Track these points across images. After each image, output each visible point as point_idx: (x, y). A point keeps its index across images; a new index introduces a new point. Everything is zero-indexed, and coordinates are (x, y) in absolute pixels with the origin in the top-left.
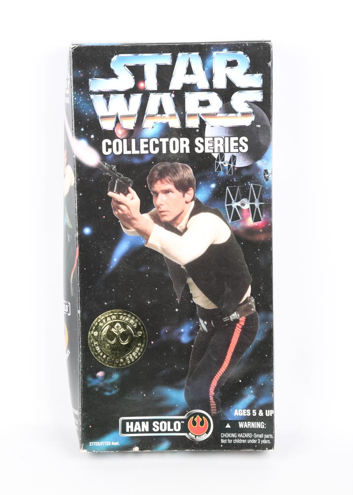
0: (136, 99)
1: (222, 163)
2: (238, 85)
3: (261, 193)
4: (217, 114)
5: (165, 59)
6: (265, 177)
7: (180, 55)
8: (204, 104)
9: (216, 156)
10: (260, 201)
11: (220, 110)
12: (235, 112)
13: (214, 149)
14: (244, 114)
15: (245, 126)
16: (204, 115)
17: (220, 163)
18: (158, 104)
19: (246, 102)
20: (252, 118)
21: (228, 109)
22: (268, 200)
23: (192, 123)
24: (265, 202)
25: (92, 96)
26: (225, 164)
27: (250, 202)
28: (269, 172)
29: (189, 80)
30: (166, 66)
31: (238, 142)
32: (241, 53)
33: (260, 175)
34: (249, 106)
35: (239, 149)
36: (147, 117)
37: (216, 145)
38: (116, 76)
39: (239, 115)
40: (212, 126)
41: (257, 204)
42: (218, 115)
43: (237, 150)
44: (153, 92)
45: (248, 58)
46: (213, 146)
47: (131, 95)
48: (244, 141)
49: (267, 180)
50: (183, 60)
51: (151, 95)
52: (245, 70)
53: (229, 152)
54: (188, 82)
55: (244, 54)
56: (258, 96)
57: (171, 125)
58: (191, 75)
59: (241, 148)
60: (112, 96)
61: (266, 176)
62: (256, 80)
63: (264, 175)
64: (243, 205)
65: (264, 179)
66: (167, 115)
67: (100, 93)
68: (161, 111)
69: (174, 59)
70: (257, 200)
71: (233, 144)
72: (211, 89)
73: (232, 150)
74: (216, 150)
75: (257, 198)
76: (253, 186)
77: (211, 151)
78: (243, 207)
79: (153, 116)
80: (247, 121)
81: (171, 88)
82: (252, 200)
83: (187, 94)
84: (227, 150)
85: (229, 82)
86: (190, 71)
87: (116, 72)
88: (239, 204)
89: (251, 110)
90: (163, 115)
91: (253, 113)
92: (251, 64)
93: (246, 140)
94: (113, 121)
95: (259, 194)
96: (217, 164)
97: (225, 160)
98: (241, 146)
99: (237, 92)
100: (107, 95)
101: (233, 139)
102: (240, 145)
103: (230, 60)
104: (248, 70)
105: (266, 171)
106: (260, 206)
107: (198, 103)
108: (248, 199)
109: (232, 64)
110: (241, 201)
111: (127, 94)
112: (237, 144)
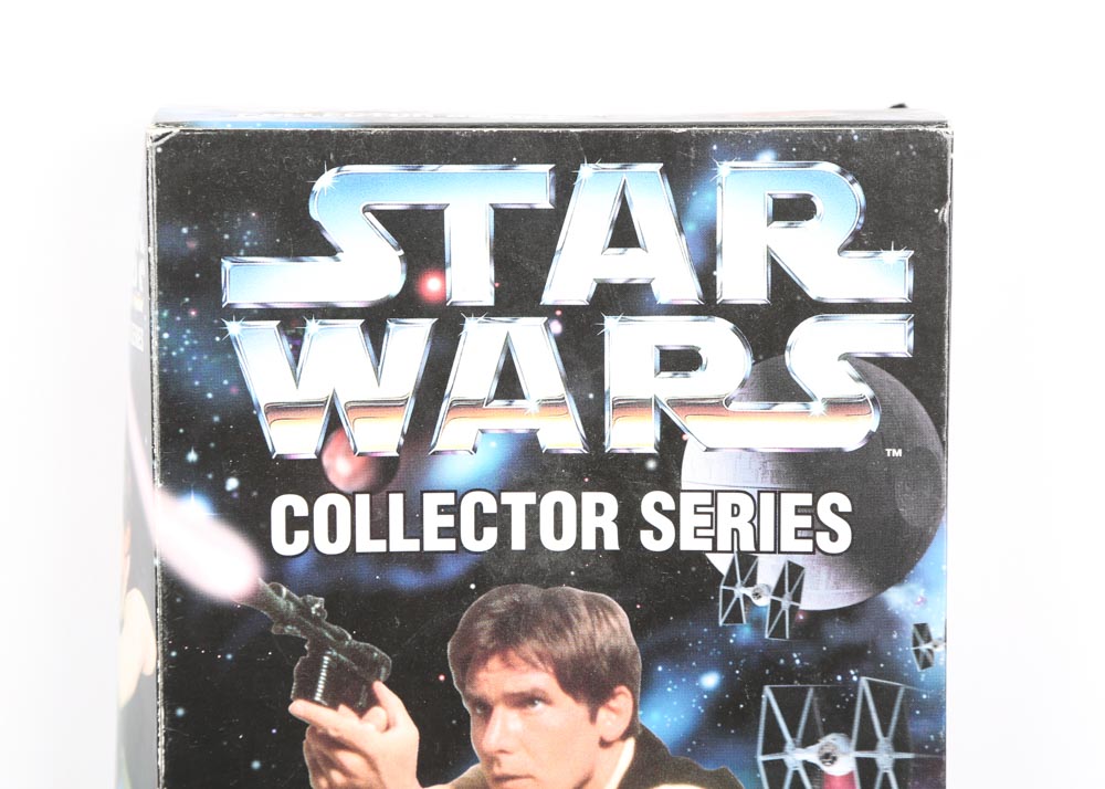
0: (410, 340)
1: (749, 592)
2: (813, 294)
3: (901, 714)
4: (728, 402)
5: (530, 186)
6: (917, 652)
7: (586, 171)
8: (681, 361)
9: (722, 563)
10: (899, 745)
11: (742, 385)
12: (802, 396)
13: (714, 539)
14: (836, 405)
15: (839, 451)
16: (678, 404)
17: (740, 591)
18: (495, 361)
19: (846, 357)
20: (871, 421)
21: (775, 385)
22: (929, 742)
23: (632, 435)
24: (919, 749)
25: (233, 328)
26: (757, 595)
27: (859, 748)
28: (936, 632)
29: (622, 267)
30: (531, 213)
31: (811, 510)
32: (830, 168)
33: (899, 642)
34: (856, 374)
35: (814, 538)
36: (451, 407)
37: (726, 522)
38: (330, 250)
39: (817, 407)
40: (708, 450)
41: (884, 758)
42: (734, 406)
43: (807, 545)
44: (478, 311)
45: (857, 188)
46: (714, 525)
47: (391, 325)
48: (834, 508)
49: (926, 664)
50: (597, 188)
51: (471, 324)
52: (843, 234)
53: (777, 550)
54: (618, 277)
55: (843, 173)
56: (896, 338)
57: (547, 442)
58: (631, 251)
59: (822, 538)
60: (312, 326)
61: (924, 647)
62: (890, 274)
63: (916, 643)
64: (829, 757)
65: (912, 660)
66: (530, 404)
67: (266, 313)
68: (508, 384)
69: (564, 187)
70: (884, 743)
71: (791, 521)
72: (709, 305)
73: (788, 542)
74: (724, 543)
75: (885, 734)
76: (872, 685)
77: (706, 545)
78: (828, 769)
79: (475, 405)
80: (850, 433)
81: (548, 298)
82: (867, 742)
83: (611, 324)
84: (767, 543)
85: (780, 280)
86: (624, 234)
87: (333, 235)
88: (811, 754)
89: (866, 391)
90: (517, 403)
91: (874, 400)
92: (867, 212)
93: (845, 505)
94: (318, 423)
95: (895, 719)
96: (729, 595)
97: (760, 580)
98: (825, 528)
99: (811, 320)
100: (292, 322)
101: (790, 501)
102: (818, 526)
103: (786, 192)
104: (856, 235)
105: (922, 629)
106: (899, 766)
107: (655, 359)
108: (849, 736)
109: (794, 210)
110: (823, 742)
111: (375, 320)
112: (806, 521)
